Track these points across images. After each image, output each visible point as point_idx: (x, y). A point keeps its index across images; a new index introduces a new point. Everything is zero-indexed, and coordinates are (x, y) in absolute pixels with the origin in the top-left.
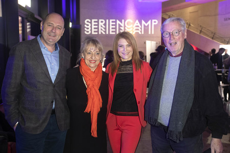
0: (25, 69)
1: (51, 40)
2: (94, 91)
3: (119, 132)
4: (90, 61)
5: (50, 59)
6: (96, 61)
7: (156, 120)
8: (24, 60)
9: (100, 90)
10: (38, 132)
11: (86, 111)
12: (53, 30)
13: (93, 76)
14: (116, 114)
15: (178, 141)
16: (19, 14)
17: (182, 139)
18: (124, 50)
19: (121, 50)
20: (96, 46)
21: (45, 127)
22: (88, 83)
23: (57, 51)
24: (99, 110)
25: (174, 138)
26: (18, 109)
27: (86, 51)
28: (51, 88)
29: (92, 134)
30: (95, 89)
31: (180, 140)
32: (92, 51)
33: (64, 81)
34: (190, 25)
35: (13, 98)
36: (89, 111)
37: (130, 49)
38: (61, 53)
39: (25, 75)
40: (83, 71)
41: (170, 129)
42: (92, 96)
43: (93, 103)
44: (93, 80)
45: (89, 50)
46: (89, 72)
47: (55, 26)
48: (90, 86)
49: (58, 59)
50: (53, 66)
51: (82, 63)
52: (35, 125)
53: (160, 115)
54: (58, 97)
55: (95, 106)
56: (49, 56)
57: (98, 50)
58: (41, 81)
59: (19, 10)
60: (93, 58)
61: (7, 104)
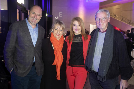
0: (18, 37)
1: (33, 22)
2: (58, 52)
3: (73, 77)
4: (56, 34)
5: (33, 32)
6: (59, 35)
7: (91, 69)
8: (18, 32)
9: (62, 51)
10: (24, 76)
11: (53, 64)
12: (35, 16)
13: (58, 43)
14: (72, 66)
15: (103, 82)
16: (17, 8)
17: (105, 80)
18: (76, 28)
19: (74, 27)
20: (61, 26)
21: (28, 73)
22: (55, 47)
23: (37, 28)
24: (62, 64)
25: (101, 80)
26: (13, 61)
27: (55, 28)
28: (33, 49)
29: (57, 78)
30: (59, 51)
31: (104, 81)
32: (58, 28)
33: (41, 46)
34: (116, 16)
35: (10, 55)
36: (55, 64)
37: (80, 27)
38: (39, 29)
39: (18, 41)
40: (52, 40)
41: (99, 74)
42: (57, 55)
43: (58, 60)
44: (58, 46)
45: (56, 27)
46: (56, 41)
47: (36, 14)
48: (56, 49)
49: (37, 33)
50: (34, 37)
51: (52, 35)
52: (22, 72)
53: (93, 66)
54: (37, 55)
55: (59, 61)
56: (32, 31)
57: (62, 28)
58: (27, 45)
59: (17, 6)
60: (58, 33)
61: (7, 58)
